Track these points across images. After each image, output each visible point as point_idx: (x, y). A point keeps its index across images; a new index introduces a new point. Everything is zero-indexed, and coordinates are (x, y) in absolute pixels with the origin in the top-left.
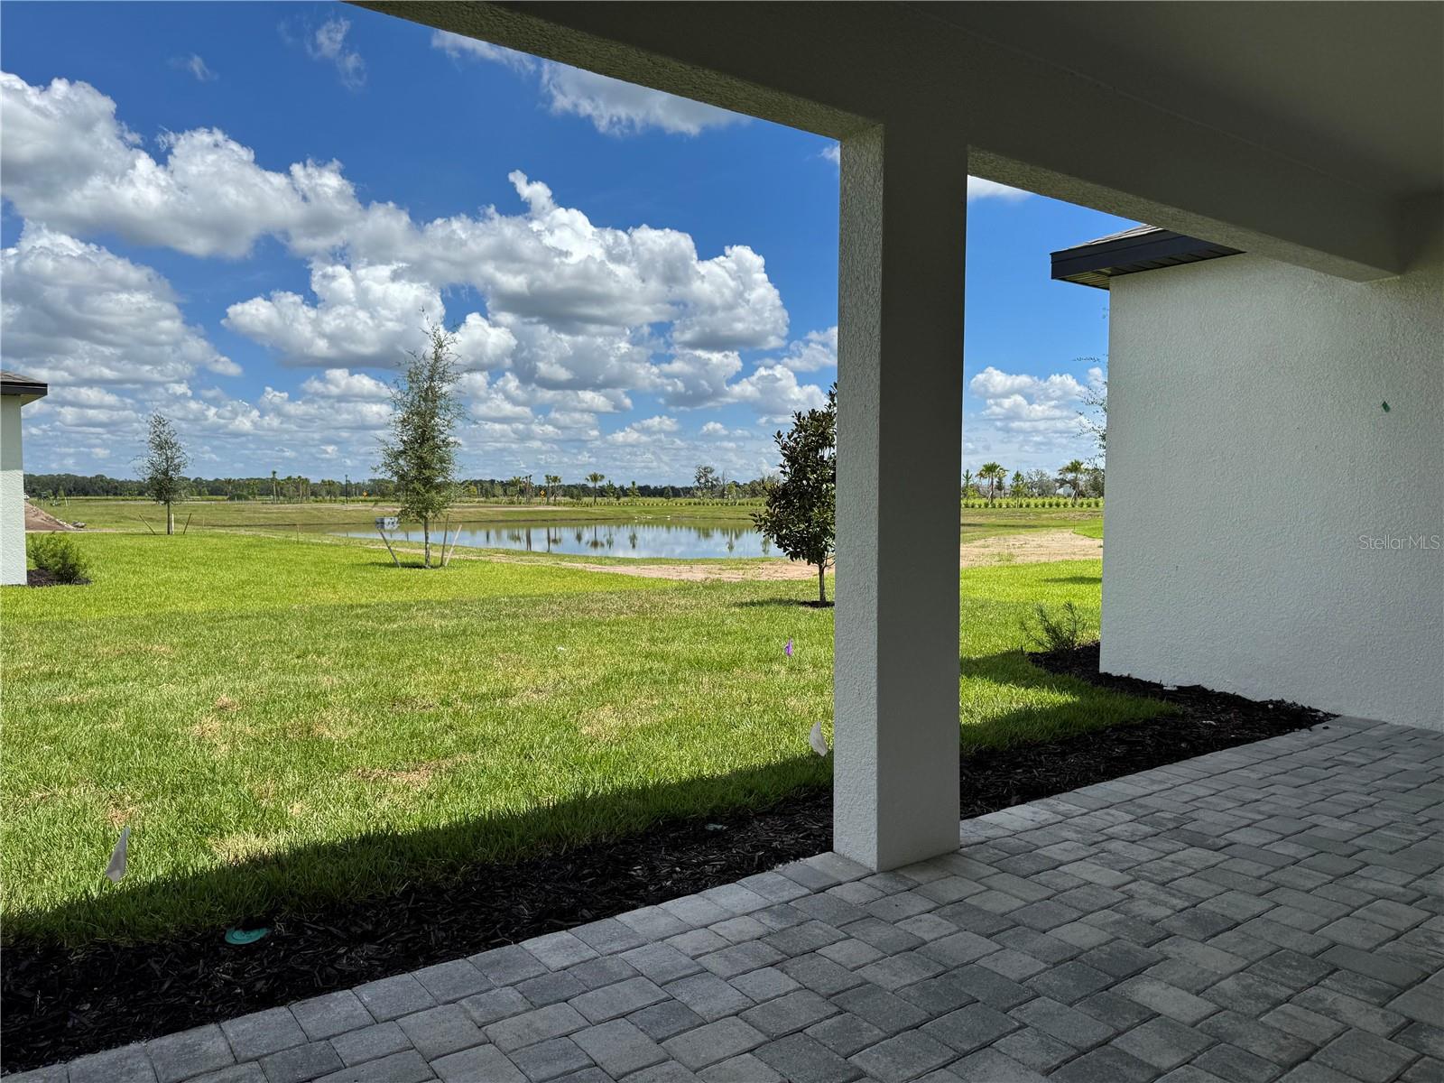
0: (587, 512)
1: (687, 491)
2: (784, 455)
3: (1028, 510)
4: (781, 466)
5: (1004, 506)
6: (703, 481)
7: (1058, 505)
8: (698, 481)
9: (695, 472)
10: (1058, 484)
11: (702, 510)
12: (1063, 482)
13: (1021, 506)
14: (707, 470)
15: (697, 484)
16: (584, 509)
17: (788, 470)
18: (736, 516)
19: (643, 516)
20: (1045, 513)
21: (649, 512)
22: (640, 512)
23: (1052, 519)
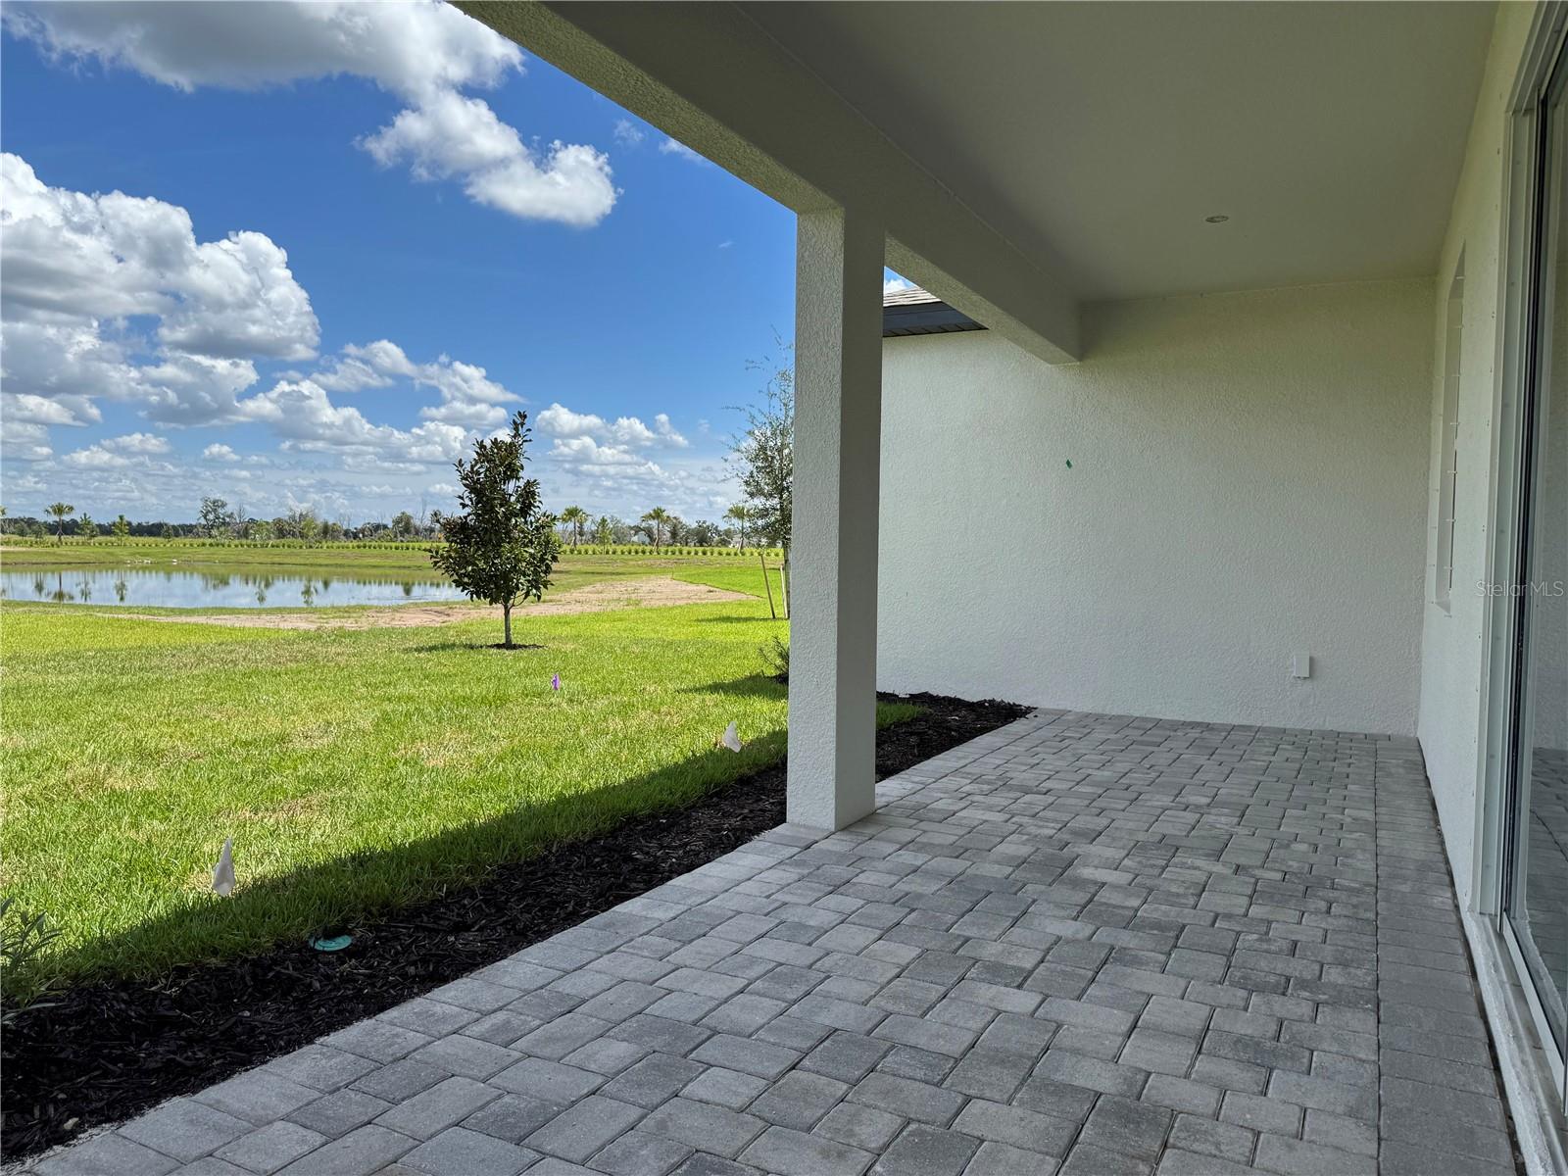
0: (54, 553)
1: (188, 530)
2: (465, 485)
3: (615, 557)
4: (460, 497)
5: (590, 552)
6: (211, 517)
7: (644, 552)
8: (205, 517)
9: (200, 505)
10: (633, 532)
11: (222, 552)
12: (637, 530)
13: (607, 553)
14: (217, 504)
15: (203, 522)
16: (48, 550)
17: (467, 502)
18: (269, 560)
19: (138, 560)
20: (632, 560)
21: (146, 555)
22: (133, 554)
23: (639, 566)
